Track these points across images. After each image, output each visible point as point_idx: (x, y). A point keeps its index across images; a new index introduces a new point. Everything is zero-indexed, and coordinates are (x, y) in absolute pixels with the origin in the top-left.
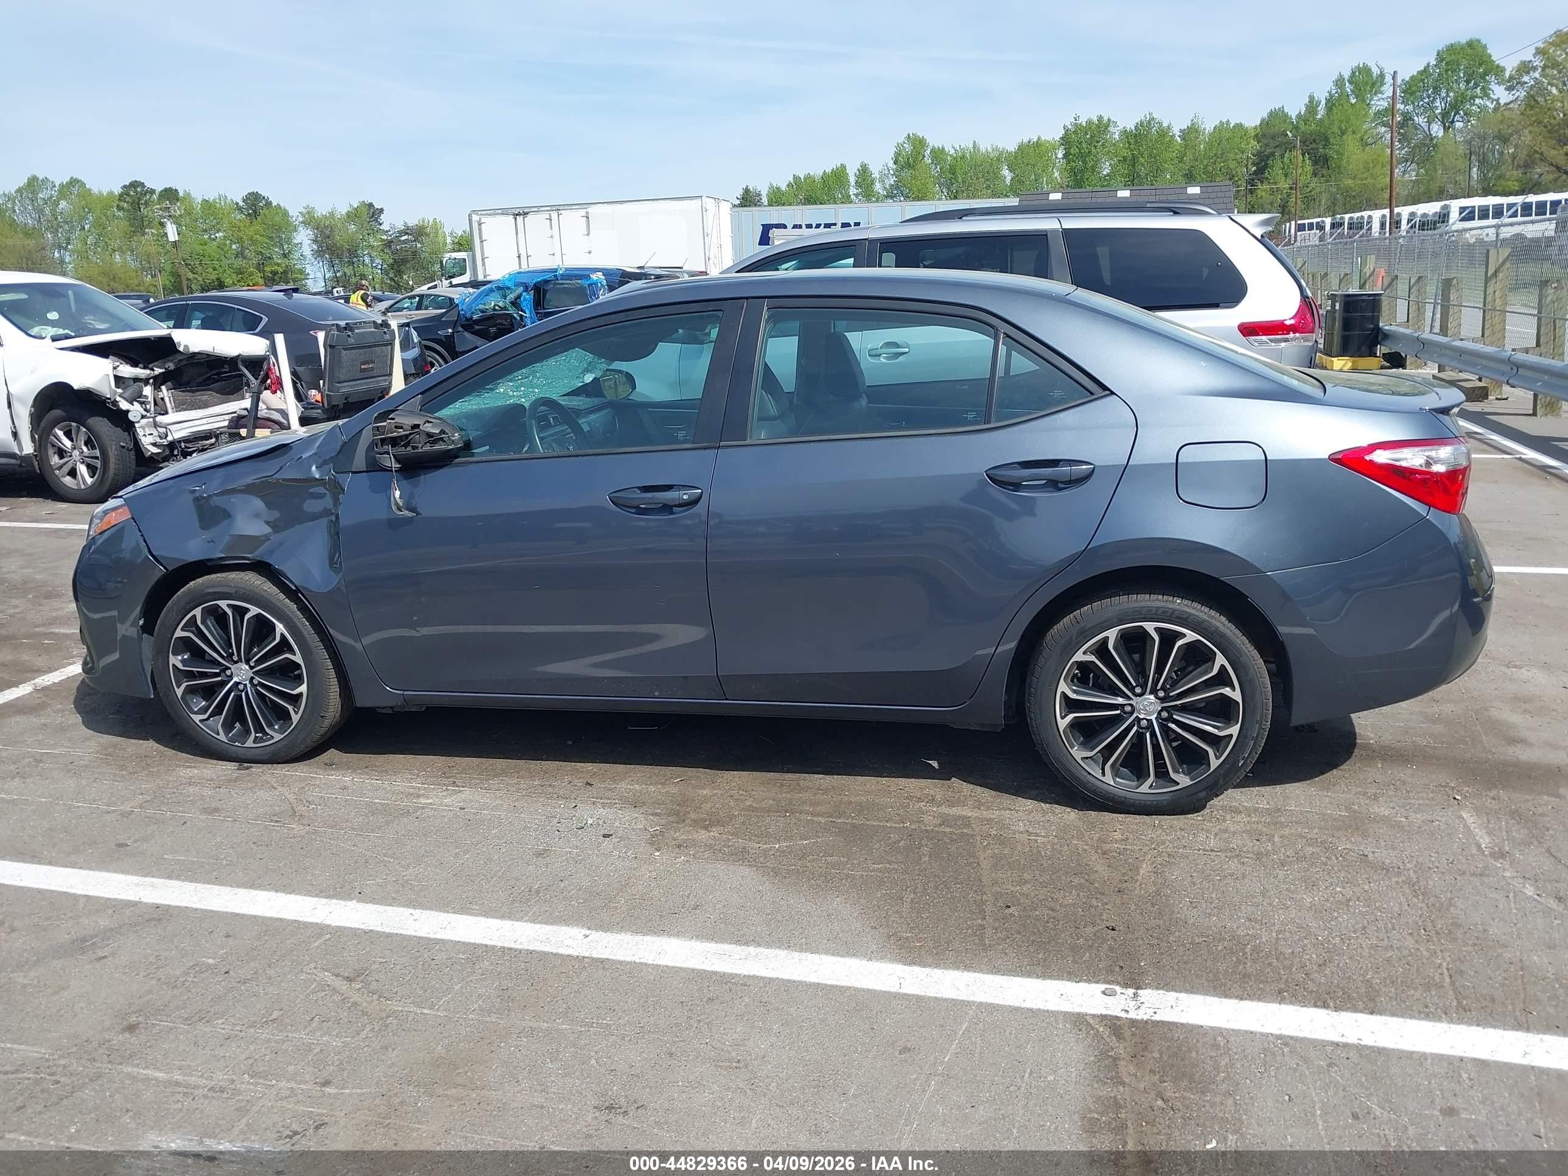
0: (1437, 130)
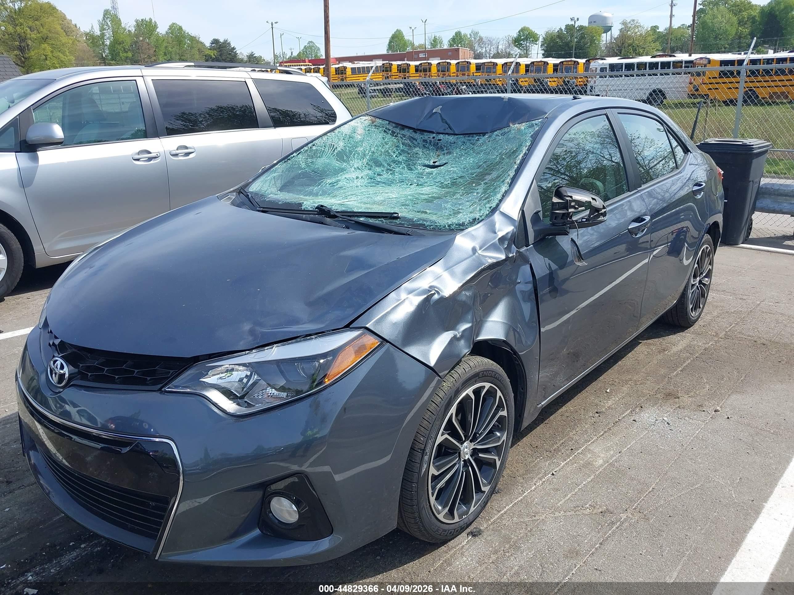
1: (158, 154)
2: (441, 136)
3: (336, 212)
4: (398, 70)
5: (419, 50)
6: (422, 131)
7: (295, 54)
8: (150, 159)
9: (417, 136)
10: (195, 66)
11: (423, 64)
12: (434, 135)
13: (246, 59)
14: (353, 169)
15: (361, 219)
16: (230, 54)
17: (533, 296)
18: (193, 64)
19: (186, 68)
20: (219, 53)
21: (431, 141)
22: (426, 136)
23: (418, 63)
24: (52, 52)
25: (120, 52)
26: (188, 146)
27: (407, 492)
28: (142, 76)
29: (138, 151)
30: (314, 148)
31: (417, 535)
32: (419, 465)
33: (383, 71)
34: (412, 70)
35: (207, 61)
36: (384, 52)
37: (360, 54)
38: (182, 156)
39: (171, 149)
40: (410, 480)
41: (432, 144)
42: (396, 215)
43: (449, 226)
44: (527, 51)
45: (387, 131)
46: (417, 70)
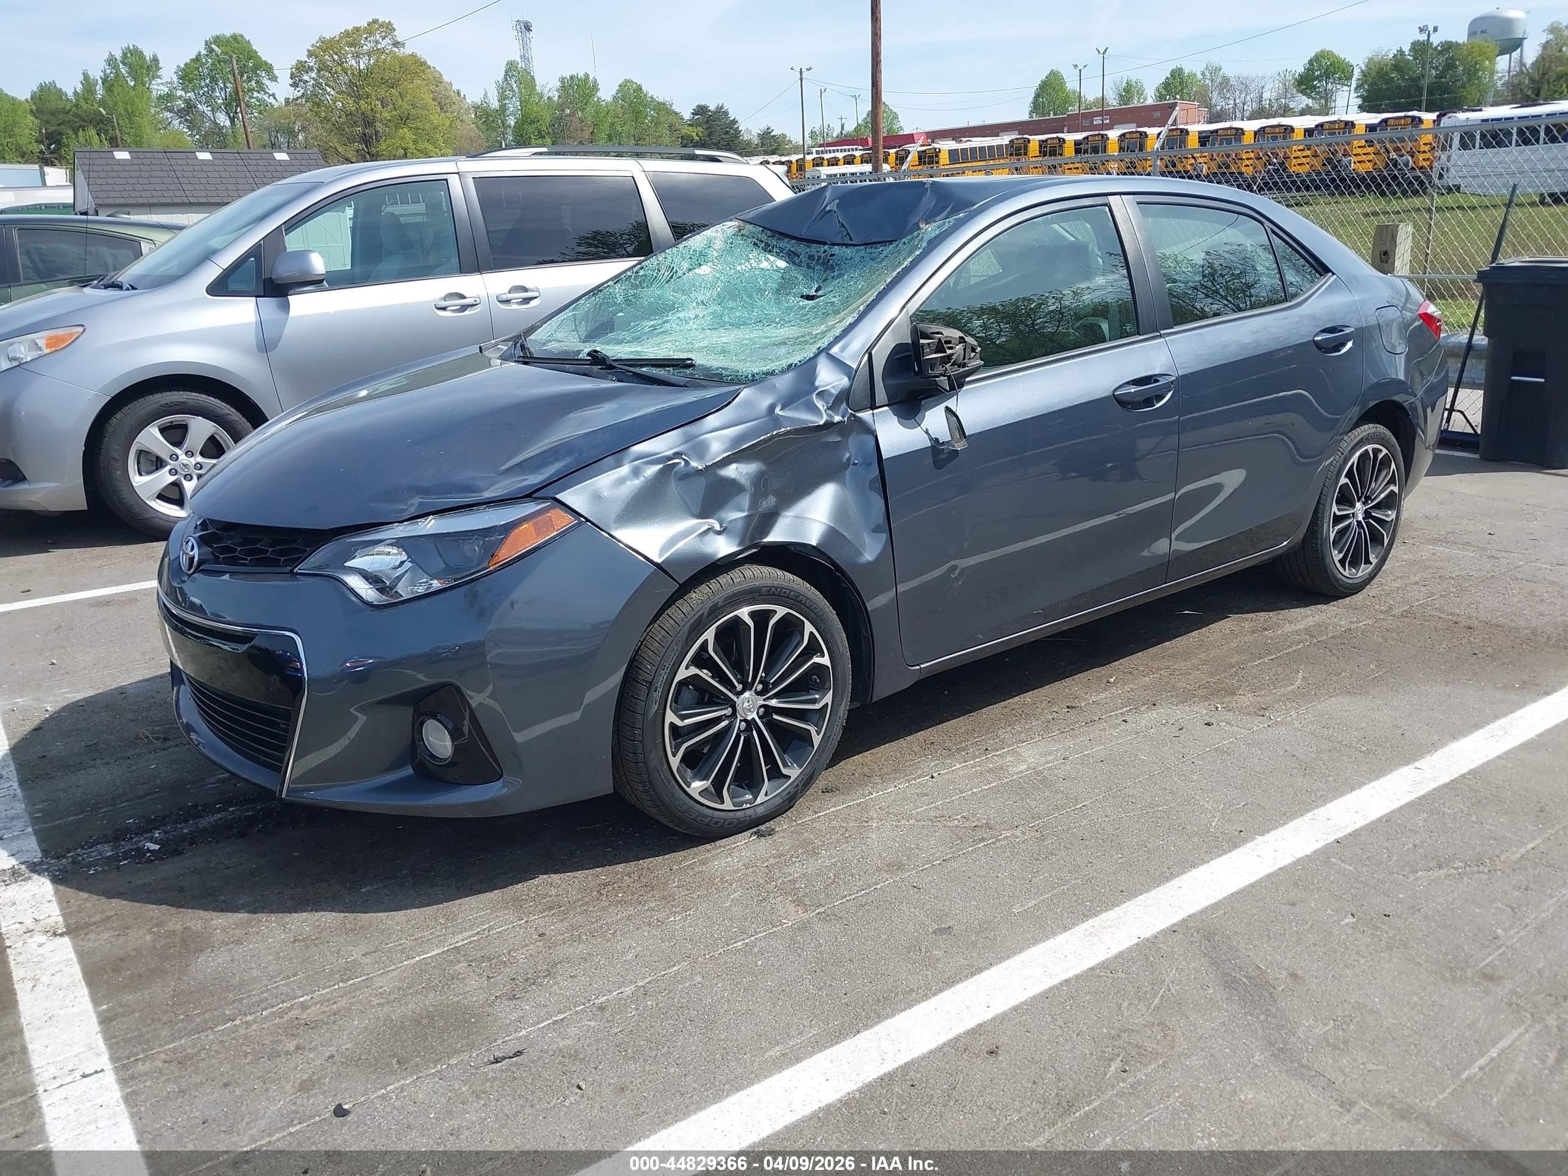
0: (223, 119)
1: (478, 300)
2: (836, 250)
3: (614, 360)
4: (1040, 152)
5: (1094, 109)
6: (810, 241)
7: (850, 128)
8: (464, 308)
9: (802, 248)
10: (548, 153)
11: (1090, 139)
12: (826, 247)
13: (756, 141)
14: (694, 304)
15: (644, 369)
16: (727, 133)
17: (879, 484)
18: (545, 150)
19: (533, 157)
20: (706, 133)
21: (819, 257)
22: (814, 249)
23: (1079, 136)
24: (415, 142)
25: (531, 138)
26: (528, 287)
27: (629, 742)
28: (458, 173)
29: (444, 295)
30: (642, 273)
31: (653, 812)
32: (643, 704)
33: (1011, 155)
34: (1069, 151)
35: (685, 146)
36: (1025, 117)
37: (974, 123)
38: (517, 303)
39: (499, 292)
40: (630, 724)
41: (821, 261)
42: (689, 362)
43: (753, 376)
44: (1326, 102)
45: (758, 242)
46: (1078, 151)
